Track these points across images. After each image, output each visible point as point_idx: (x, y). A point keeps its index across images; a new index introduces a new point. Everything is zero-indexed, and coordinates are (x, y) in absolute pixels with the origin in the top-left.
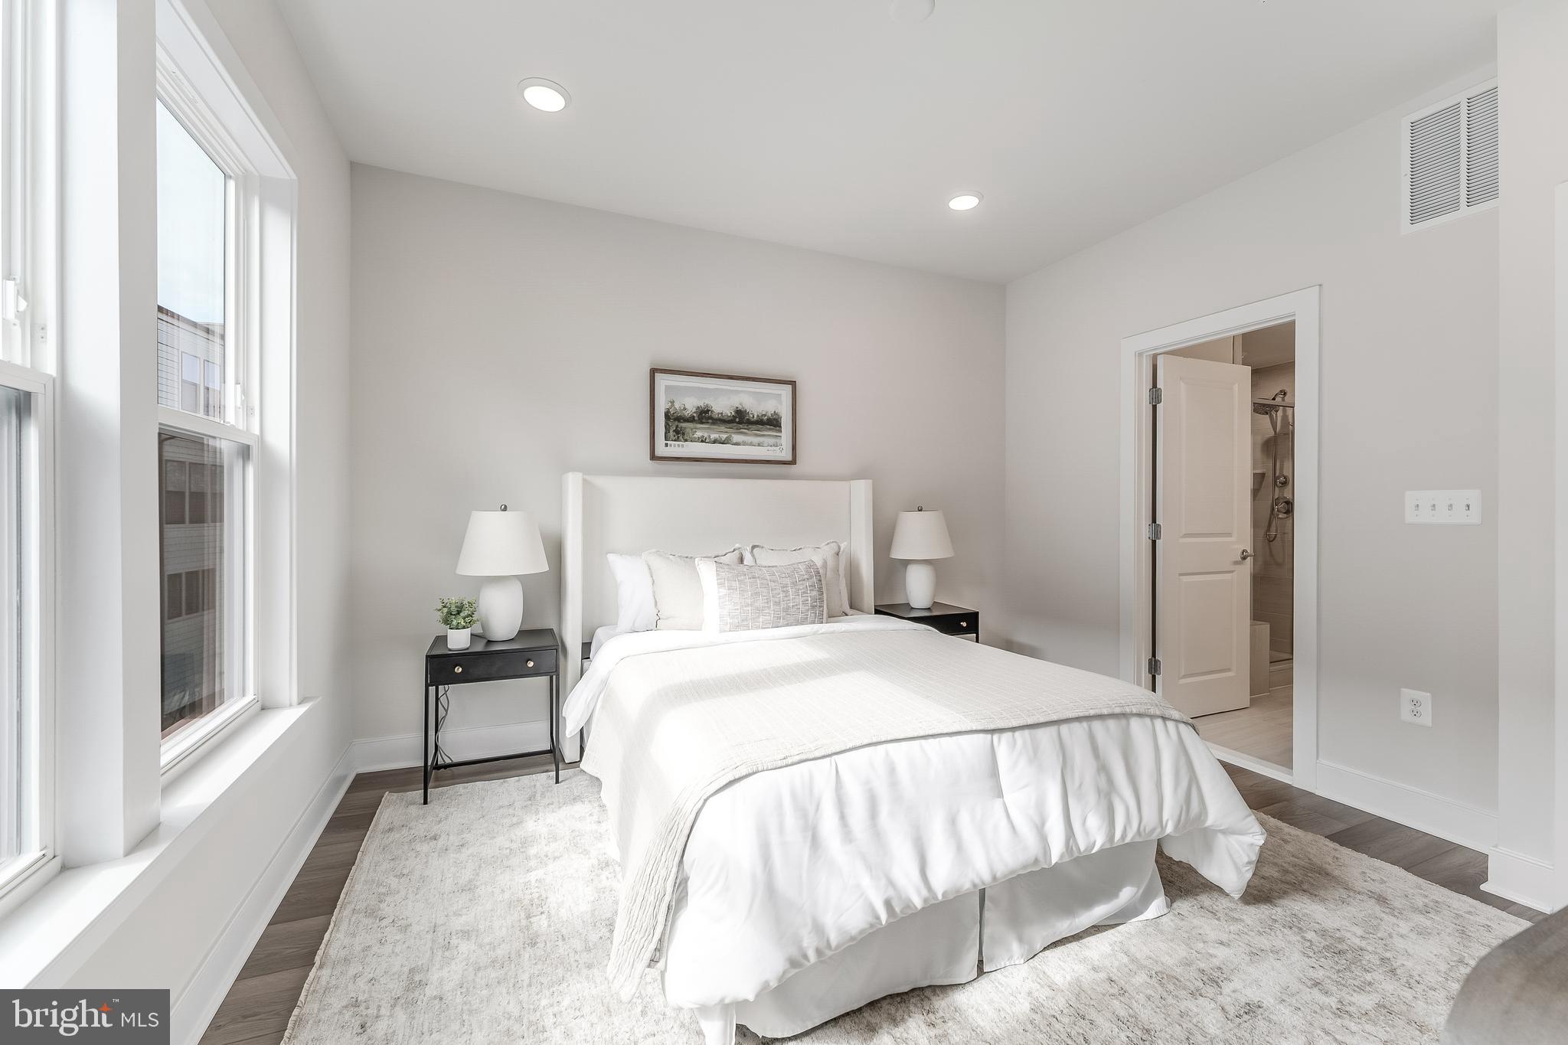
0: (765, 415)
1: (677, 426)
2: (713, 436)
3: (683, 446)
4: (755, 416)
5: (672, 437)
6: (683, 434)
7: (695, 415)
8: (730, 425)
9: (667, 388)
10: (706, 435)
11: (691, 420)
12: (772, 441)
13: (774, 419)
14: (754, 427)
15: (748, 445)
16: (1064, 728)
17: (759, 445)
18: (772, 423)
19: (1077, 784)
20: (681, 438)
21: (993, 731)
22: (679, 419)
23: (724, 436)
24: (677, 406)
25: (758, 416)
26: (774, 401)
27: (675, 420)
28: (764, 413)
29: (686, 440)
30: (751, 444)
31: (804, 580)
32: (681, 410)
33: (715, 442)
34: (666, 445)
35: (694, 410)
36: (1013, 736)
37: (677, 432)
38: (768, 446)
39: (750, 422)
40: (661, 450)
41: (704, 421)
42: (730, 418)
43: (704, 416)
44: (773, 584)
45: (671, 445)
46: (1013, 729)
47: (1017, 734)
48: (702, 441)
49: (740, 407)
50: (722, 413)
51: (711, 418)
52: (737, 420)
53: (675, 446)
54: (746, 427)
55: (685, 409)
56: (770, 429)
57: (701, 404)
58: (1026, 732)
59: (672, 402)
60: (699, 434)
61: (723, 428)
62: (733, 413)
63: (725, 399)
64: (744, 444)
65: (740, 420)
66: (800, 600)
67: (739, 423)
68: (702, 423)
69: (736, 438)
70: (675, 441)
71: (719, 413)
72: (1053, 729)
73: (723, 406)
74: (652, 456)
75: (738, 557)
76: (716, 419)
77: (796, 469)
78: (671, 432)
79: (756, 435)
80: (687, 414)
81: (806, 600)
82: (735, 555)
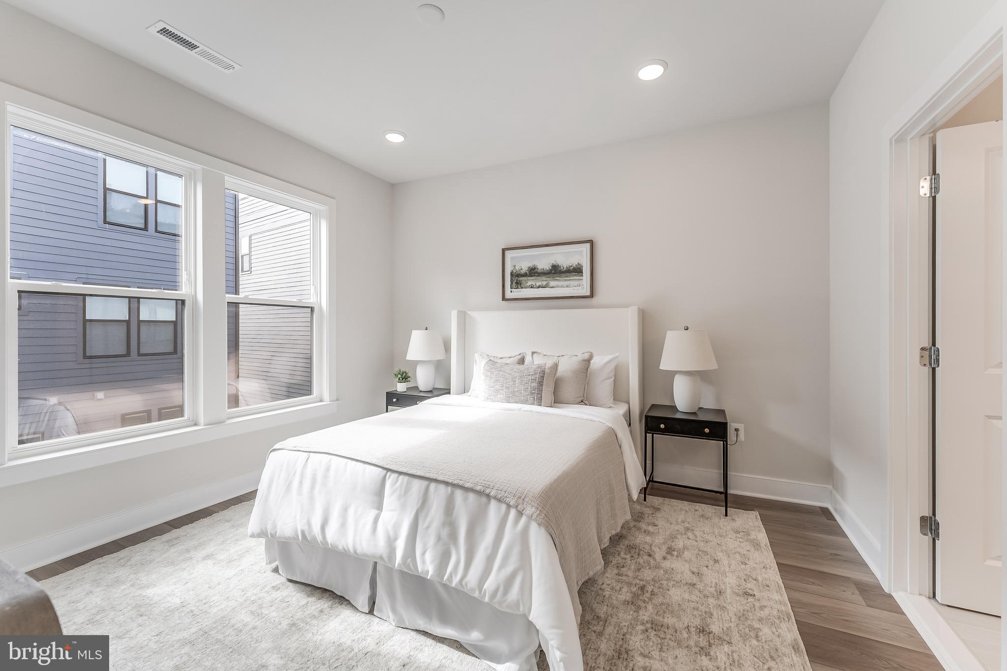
0: (571, 266)
1: (517, 280)
2: (538, 284)
3: (520, 291)
4: (565, 268)
5: (514, 287)
6: (521, 284)
7: (527, 272)
8: (548, 276)
9: (512, 258)
10: (534, 283)
11: (525, 275)
12: (576, 283)
13: (578, 268)
14: (564, 275)
16: (433, 486)
17: (567, 287)
18: (577, 271)
19: (426, 525)
20: (519, 287)
21: (388, 470)
22: (519, 275)
23: (544, 283)
24: (517, 268)
25: (567, 267)
26: (579, 256)
27: (516, 276)
29: (522, 288)
30: (562, 287)
31: (529, 375)
32: (519, 270)
33: (539, 287)
34: (511, 292)
35: (527, 269)
36: (398, 477)
37: (517, 283)
38: (574, 286)
39: (561, 272)
40: (509, 295)
42: (548, 271)
43: (533, 272)
44: (508, 375)
45: (514, 292)
46: (400, 473)
47: (401, 477)
48: (532, 287)
49: (555, 263)
50: (543, 269)
51: (537, 272)
52: (553, 271)
53: (516, 292)
55: (521, 269)
56: (575, 275)
57: (531, 265)
58: (407, 478)
59: (515, 266)
60: (529, 283)
61: (544, 278)
62: (550, 268)
63: (544, 260)
64: (558, 287)
65: (556, 271)
66: (522, 387)
67: (554, 274)
68: (531, 276)
69: (552, 283)
70: (516, 289)
71: (541, 269)
72: (425, 483)
73: (544, 264)
74: (504, 299)
75: (521, 359)
76: (540, 273)
77: (594, 301)
78: (514, 283)
79: (566, 280)
80: (523, 272)
81: (528, 389)
82: (520, 357)
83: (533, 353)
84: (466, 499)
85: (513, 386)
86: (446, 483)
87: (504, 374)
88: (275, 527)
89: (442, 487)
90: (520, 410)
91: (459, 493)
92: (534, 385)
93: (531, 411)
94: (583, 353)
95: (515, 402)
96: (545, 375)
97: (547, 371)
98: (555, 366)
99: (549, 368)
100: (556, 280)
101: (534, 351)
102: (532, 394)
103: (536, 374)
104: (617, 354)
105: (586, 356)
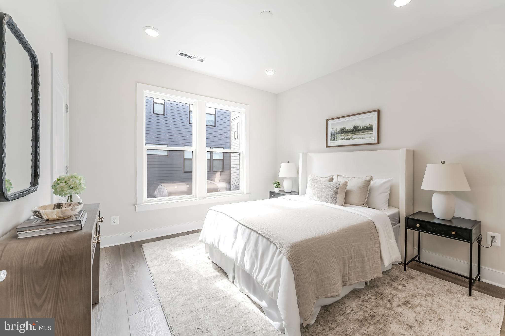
0: (365, 126)
1: (334, 136)
2: (346, 137)
3: (336, 142)
4: (362, 127)
5: (333, 140)
6: (336, 138)
7: (340, 131)
8: (352, 133)
9: (331, 124)
10: (343, 137)
11: (339, 133)
12: (368, 136)
13: (370, 127)
14: (361, 131)
15: (358, 139)
16: (252, 232)
17: (363, 138)
18: (370, 128)
20: (335, 140)
21: (240, 223)
22: (335, 134)
23: (349, 137)
25: (363, 127)
26: (372, 120)
28: (365, 125)
29: (337, 140)
30: (360, 138)
33: (346, 139)
34: (331, 142)
36: (242, 226)
37: (334, 138)
38: (367, 138)
39: (359, 130)
40: (329, 144)
41: (343, 133)
42: (352, 130)
43: (343, 131)
45: (332, 142)
46: (243, 225)
47: (243, 226)
48: (342, 140)
49: (355, 125)
50: (349, 129)
51: (345, 131)
52: (354, 130)
54: (358, 132)
56: (368, 131)
57: (342, 127)
58: (245, 227)
59: (333, 129)
60: (341, 137)
61: (349, 134)
62: (353, 128)
63: (349, 124)
64: (357, 138)
65: (356, 130)
66: (326, 194)
69: (354, 137)
71: (348, 129)
72: (250, 230)
73: (349, 126)
74: (327, 146)
75: (331, 178)
76: (347, 131)
77: (380, 146)
78: (333, 138)
79: (362, 134)
80: (337, 131)
81: (329, 194)
82: (330, 177)
83: (338, 176)
84: (262, 241)
85: (321, 192)
86: (257, 233)
87: (318, 186)
88: (205, 239)
89: (255, 233)
90: (323, 205)
91: (260, 237)
92: (333, 193)
93: (328, 207)
94: (366, 177)
95: (323, 201)
96: (339, 188)
97: (341, 185)
98: (346, 183)
99: (342, 184)
100: (356, 135)
101: (338, 174)
102: (331, 197)
103: (334, 187)
104: (392, 178)
105: (368, 178)
